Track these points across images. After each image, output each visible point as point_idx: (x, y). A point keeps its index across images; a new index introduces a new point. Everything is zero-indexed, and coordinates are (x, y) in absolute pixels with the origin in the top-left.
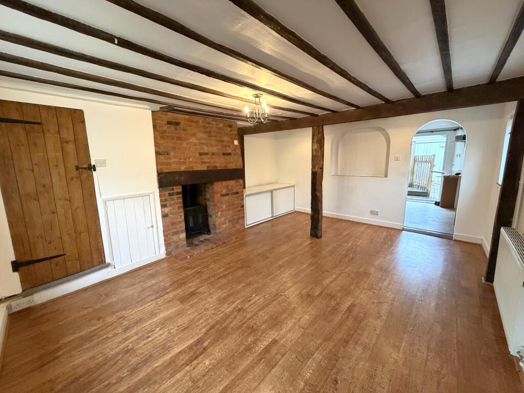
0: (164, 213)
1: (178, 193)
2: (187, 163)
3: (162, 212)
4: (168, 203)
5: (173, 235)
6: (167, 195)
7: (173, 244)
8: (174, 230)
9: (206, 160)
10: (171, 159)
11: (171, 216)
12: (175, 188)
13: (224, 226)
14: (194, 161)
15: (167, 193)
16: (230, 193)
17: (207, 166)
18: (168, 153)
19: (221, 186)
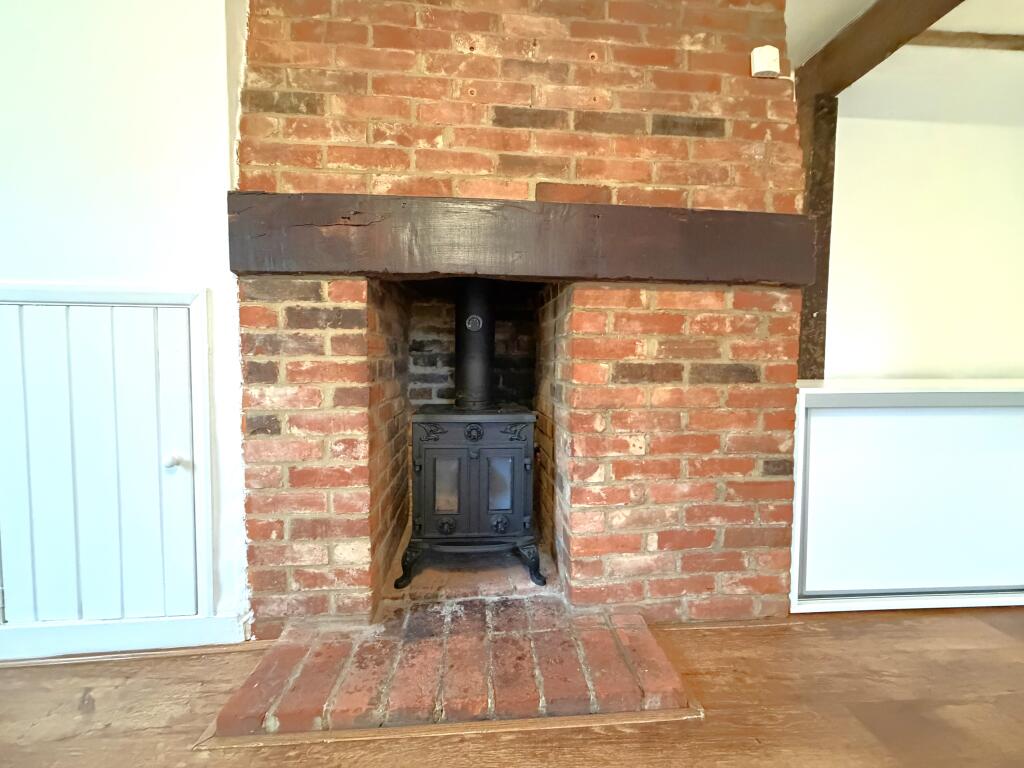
0: (254, 412)
2: (414, 158)
3: (247, 400)
4: (284, 361)
5: (296, 534)
6: (282, 319)
7: (294, 586)
8: (308, 514)
9: (535, 151)
10: (326, 133)
11: (295, 430)
12: (326, 286)
13: (628, 560)
14: (459, 150)
15: (280, 308)
16: (687, 363)
17: (540, 187)
18: (314, 105)
19: (630, 318)
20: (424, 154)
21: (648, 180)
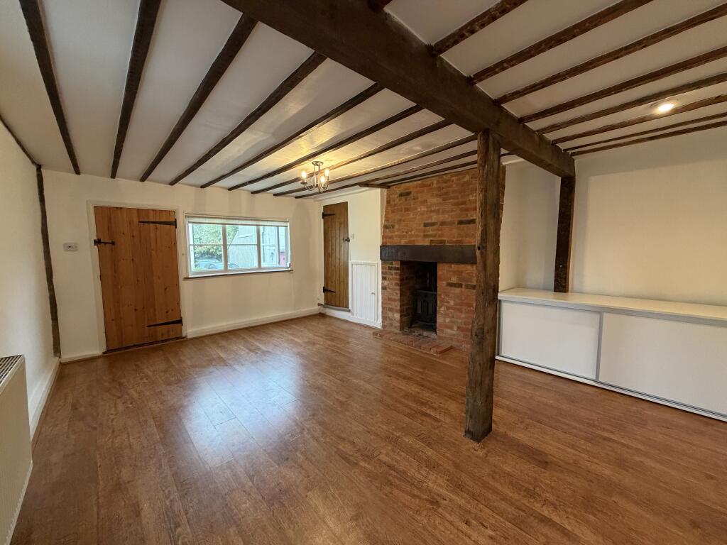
0: (383, 286)
1: (396, 269)
2: (408, 236)
3: (382, 283)
4: (387, 276)
5: (389, 310)
6: (387, 268)
7: (388, 320)
8: (390, 306)
9: (431, 233)
10: (395, 232)
11: (389, 290)
12: (394, 263)
13: (450, 331)
14: (416, 234)
15: (387, 266)
16: (464, 283)
17: (431, 241)
18: (393, 227)
19: (450, 271)
20: (410, 235)
21: (454, 238)
